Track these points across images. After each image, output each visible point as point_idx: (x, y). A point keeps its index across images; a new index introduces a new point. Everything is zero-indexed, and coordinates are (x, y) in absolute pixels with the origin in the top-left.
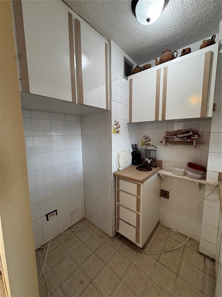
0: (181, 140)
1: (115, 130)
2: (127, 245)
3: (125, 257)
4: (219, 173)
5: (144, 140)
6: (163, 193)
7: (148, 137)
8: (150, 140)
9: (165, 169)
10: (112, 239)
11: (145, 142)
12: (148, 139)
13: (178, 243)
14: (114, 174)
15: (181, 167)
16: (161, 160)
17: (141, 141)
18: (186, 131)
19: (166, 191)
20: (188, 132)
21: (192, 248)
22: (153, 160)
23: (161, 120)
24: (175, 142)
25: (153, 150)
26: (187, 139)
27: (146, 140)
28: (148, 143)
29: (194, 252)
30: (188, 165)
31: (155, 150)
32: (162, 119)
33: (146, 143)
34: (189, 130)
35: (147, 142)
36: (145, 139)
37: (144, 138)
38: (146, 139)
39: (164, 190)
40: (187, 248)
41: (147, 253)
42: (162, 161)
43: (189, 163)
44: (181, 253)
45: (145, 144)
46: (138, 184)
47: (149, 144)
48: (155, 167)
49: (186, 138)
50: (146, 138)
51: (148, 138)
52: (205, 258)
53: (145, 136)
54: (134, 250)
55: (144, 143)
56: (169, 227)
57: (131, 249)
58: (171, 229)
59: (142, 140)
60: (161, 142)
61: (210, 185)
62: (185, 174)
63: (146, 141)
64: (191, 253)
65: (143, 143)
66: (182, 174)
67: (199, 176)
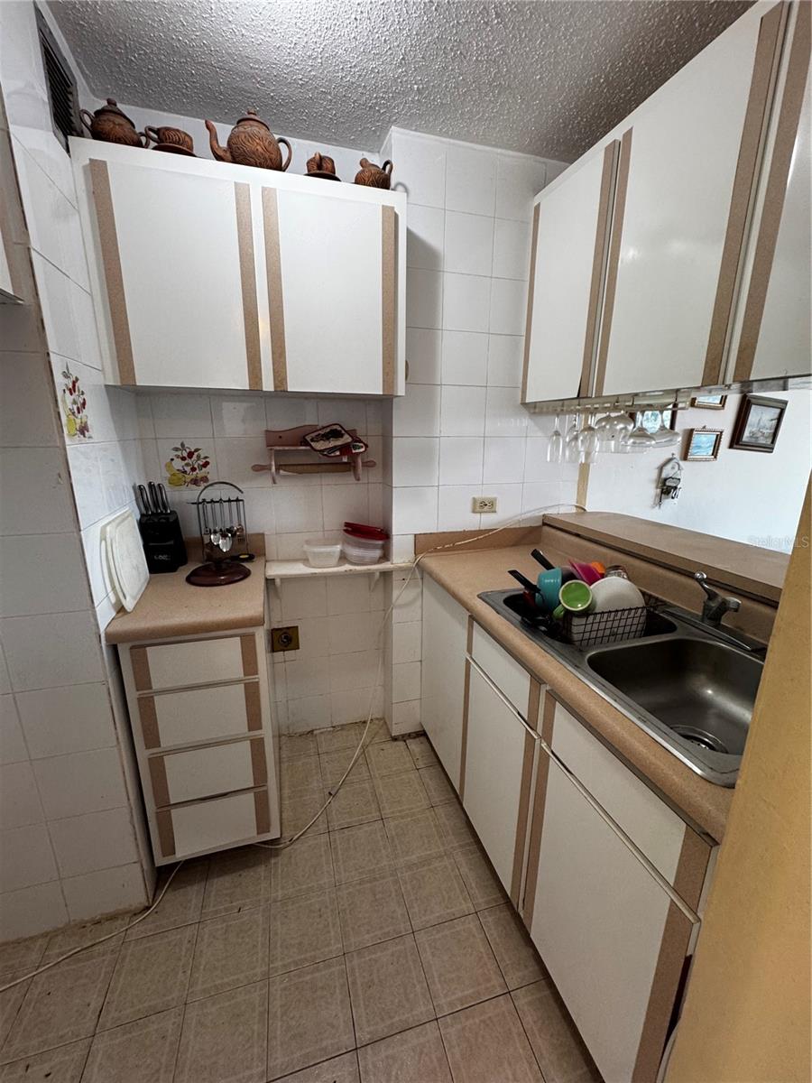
0: (325, 460)
1: (72, 417)
2: (222, 872)
3: (239, 911)
4: (415, 535)
5: (178, 464)
6: (280, 636)
7: (197, 450)
8: (206, 464)
9: (276, 558)
10: (148, 908)
11: (185, 472)
12: (195, 457)
13: (349, 752)
14: (107, 635)
15: (331, 542)
16: (261, 532)
17: (164, 470)
18: (328, 430)
19: (288, 628)
20: (336, 434)
21: (377, 740)
22: (234, 535)
23: (273, 390)
24: (305, 467)
25: (229, 501)
26: (342, 454)
27: (187, 465)
28: (200, 473)
29: (383, 746)
30: (345, 530)
31: (237, 500)
32: (275, 387)
33: (188, 478)
34: (335, 427)
35: (193, 469)
36: (183, 459)
37: (178, 457)
38: (188, 461)
39: (280, 627)
40: (370, 748)
41: (296, 837)
42: (263, 534)
43: (347, 524)
44: (364, 768)
45: (189, 480)
46: (242, 636)
47: (205, 479)
48: (251, 558)
49: (338, 453)
50: (185, 454)
51: (196, 454)
52: (405, 741)
53: (182, 445)
54: (253, 866)
55: (181, 475)
56: (309, 730)
57: (241, 872)
58: (315, 732)
59: (169, 466)
60: (259, 469)
61: (401, 569)
62: (343, 558)
63: (188, 469)
64: (381, 753)
65: (174, 475)
66: (335, 560)
67: (377, 553)
